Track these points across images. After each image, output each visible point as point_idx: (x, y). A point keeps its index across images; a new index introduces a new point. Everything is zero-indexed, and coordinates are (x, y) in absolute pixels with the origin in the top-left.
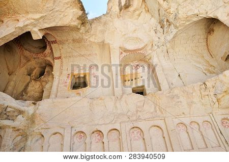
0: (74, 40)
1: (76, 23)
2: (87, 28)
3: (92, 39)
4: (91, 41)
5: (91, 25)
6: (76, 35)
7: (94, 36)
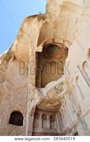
0: (55, 28)
1: (41, 23)
2: (48, 16)
3: (57, 15)
4: (58, 16)
5: (48, 13)
6: (51, 26)
7: (56, 13)
